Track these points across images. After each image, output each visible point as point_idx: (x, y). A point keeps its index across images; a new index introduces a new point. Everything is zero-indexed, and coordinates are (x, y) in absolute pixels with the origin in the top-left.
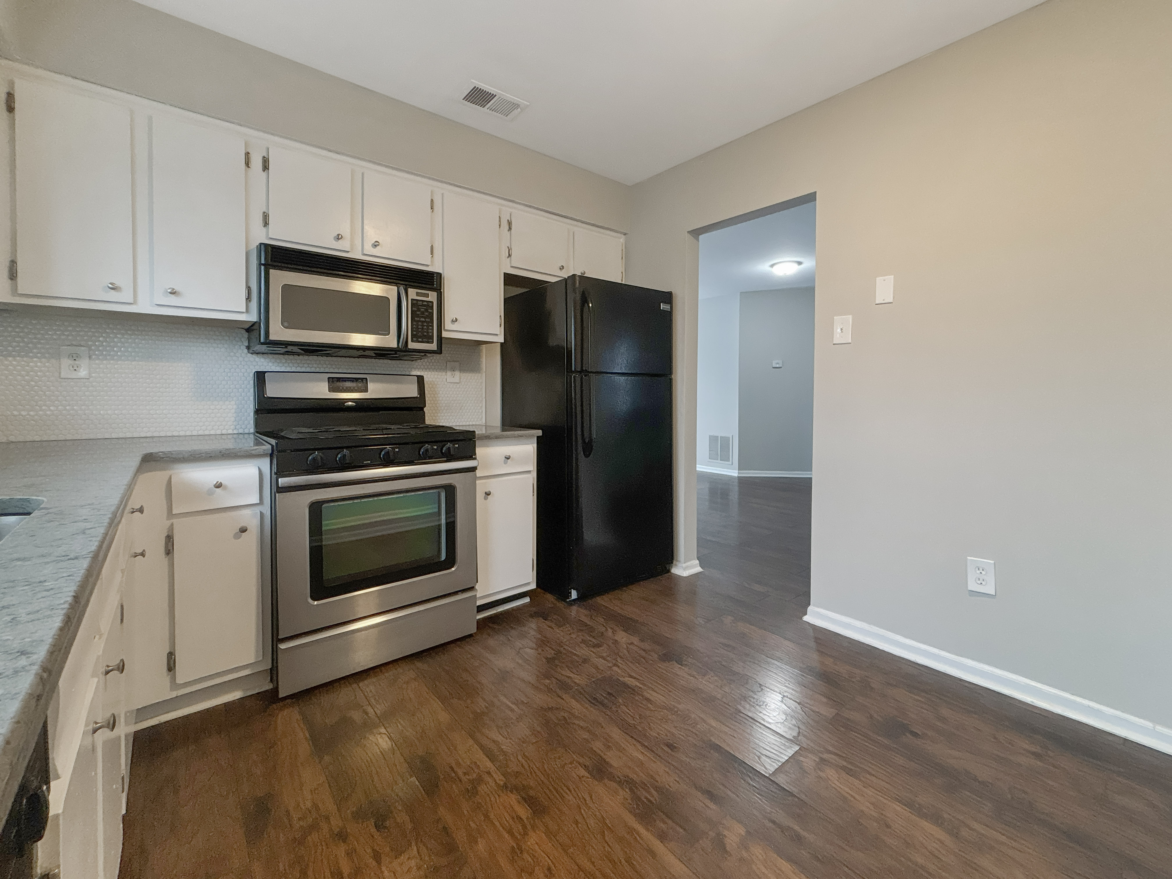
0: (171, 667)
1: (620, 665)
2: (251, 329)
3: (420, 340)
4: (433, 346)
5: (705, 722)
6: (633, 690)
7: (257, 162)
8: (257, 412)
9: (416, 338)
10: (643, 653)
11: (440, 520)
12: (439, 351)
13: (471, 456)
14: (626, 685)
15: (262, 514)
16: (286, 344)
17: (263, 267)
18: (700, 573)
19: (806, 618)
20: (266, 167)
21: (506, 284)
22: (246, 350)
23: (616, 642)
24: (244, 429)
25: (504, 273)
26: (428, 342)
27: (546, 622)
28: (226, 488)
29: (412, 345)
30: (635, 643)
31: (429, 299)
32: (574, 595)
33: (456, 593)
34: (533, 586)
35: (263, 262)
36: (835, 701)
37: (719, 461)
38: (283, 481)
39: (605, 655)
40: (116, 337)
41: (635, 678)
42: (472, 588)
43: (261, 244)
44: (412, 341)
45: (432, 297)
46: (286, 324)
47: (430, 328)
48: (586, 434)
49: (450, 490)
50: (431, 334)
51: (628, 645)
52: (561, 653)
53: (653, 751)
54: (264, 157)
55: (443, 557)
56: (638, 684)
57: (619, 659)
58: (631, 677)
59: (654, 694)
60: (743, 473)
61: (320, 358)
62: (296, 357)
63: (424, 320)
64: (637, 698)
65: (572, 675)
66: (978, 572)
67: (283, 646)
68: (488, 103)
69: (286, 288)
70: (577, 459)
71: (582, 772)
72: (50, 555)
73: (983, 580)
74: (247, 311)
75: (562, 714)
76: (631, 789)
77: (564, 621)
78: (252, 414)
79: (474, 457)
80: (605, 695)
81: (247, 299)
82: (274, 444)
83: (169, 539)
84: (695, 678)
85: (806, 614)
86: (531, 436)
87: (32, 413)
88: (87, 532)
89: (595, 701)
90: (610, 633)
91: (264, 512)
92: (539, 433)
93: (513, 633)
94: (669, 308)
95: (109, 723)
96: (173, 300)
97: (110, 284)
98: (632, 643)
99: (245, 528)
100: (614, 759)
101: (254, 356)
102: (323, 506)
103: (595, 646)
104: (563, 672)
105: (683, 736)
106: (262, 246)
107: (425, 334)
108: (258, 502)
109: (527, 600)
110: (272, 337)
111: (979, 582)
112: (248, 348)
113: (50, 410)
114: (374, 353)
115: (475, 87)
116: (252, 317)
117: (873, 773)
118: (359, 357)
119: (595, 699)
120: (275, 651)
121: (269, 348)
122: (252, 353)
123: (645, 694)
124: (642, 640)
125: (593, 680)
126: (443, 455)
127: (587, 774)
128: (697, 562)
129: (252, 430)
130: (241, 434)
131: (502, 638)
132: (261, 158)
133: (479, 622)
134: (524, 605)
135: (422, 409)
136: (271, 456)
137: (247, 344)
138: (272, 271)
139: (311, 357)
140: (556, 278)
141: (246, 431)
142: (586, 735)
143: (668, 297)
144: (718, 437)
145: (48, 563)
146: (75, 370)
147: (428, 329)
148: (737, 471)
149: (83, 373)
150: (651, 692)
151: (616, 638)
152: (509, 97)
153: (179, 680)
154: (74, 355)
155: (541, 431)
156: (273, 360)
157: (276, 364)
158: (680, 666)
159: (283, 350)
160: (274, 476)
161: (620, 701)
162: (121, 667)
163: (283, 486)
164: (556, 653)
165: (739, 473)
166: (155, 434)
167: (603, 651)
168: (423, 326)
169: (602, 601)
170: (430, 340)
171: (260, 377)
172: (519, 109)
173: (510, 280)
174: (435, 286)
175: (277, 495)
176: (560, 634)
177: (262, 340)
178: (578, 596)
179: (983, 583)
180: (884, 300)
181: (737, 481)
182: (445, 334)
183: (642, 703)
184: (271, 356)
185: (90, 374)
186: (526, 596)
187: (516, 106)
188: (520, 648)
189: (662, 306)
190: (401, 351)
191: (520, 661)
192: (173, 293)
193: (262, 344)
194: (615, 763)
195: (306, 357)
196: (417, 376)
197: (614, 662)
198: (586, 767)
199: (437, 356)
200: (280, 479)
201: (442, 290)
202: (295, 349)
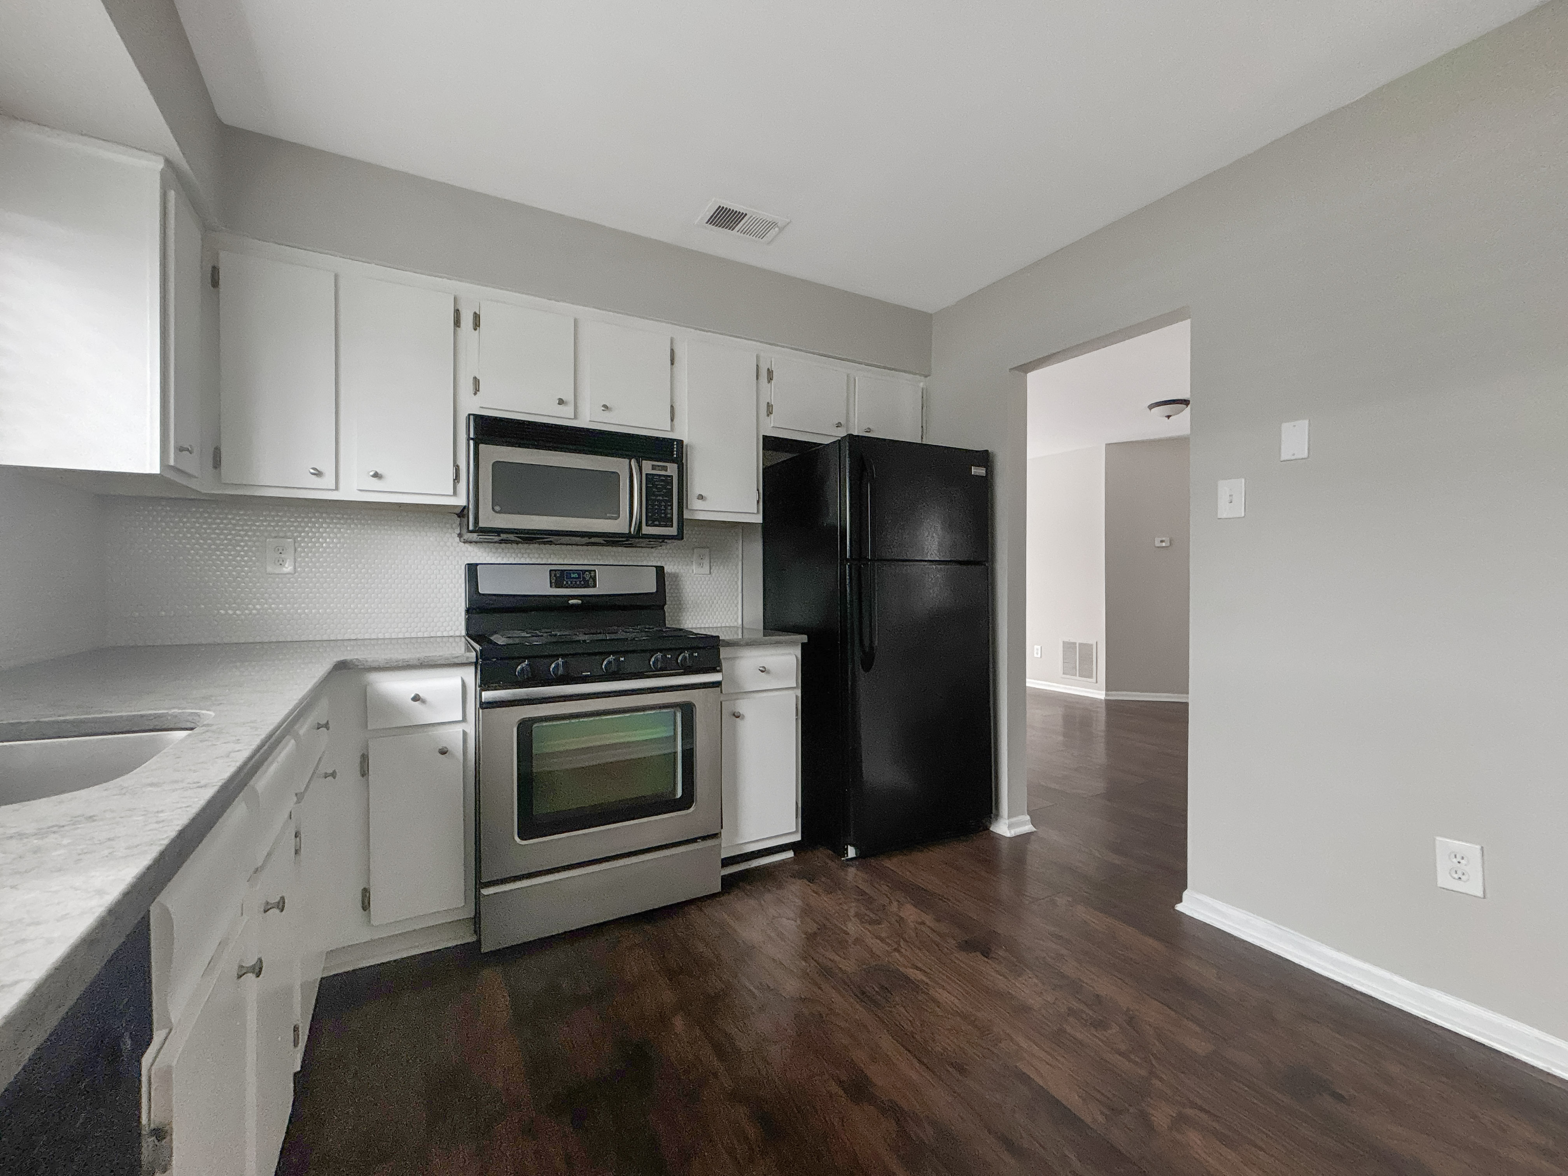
0: (366, 906)
1: (903, 950)
2: (462, 513)
3: (657, 523)
4: (673, 531)
5: (1012, 1040)
6: (918, 987)
7: (467, 320)
8: (468, 611)
9: (651, 522)
10: (937, 939)
11: (675, 746)
12: (680, 536)
13: (715, 668)
14: (907, 979)
15: (465, 734)
16: (498, 531)
17: (472, 442)
18: (1031, 833)
19: (1179, 907)
20: (477, 324)
21: (765, 448)
22: (458, 538)
23: (901, 920)
24: (455, 631)
25: (763, 436)
26: (666, 526)
27: (811, 885)
28: (424, 702)
29: (646, 530)
30: (927, 923)
31: (668, 473)
32: (851, 852)
33: (694, 840)
34: (798, 837)
35: (472, 436)
36: (1212, 1033)
37: (1078, 678)
38: (488, 695)
39: (883, 935)
40: (322, 527)
41: (921, 970)
42: (715, 836)
43: (469, 415)
44: (647, 525)
45: (672, 469)
46: (497, 508)
47: (669, 508)
48: (867, 643)
49: (688, 710)
50: (669, 516)
51: (917, 925)
52: (826, 928)
53: (934, 1072)
54: (475, 313)
55: (679, 794)
56: (924, 978)
57: (902, 943)
58: (917, 968)
59: (946, 994)
60: (1112, 695)
61: (542, 546)
62: (515, 546)
63: (661, 498)
64: (920, 998)
65: (837, 958)
66: (1455, 860)
67: (485, 892)
68: (737, 225)
69: (496, 465)
70: (853, 674)
71: (835, 1088)
72: (182, 781)
73: (1463, 874)
74: (455, 493)
75: (819, 1008)
76: (898, 1121)
77: (835, 886)
78: (463, 613)
79: (718, 668)
80: (877, 989)
81: (454, 480)
82: (478, 650)
83: (364, 759)
84: (1006, 978)
85: (1180, 901)
86: (792, 643)
87: (238, 612)
88: (232, 755)
89: (863, 996)
90: (894, 907)
91: (468, 731)
92: (804, 638)
93: (768, 897)
94: (984, 472)
95: (254, 969)
96: (376, 484)
97: (314, 469)
98: (923, 923)
99: (446, 750)
100: (878, 1076)
101: (467, 545)
102: (535, 725)
103: (872, 922)
104: (827, 954)
105: (979, 1056)
106: (472, 417)
107: (663, 515)
108: (461, 719)
109: (790, 854)
110: (482, 524)
111: (1456, 876)
112: (460, 535)
113: (256, 609)
114: (604, 540)
115: (720, 207)
116: (460, 501)
117: (1261, 1144)
118: (588, 544)
119: (863, 993)
120: (478, 896)
121: (481, 537)
122: (464, 542)
123: (931, 992)
124: (938, 920)
125: (864, 966)
126: (678, 666)
127: (841, 1092)
128: (1028, 818)
129: (464, 633)
130: (451, 636)
131: (752, 902)
132: (472, 314)
133: (724, 878)
134: (783, 863)
135: (662, 608)
136: (476, 664)
137: (458, 532)
138: (482, 446)
139: (531, 546)
140: (831, 438)
141: (458, 634)
142: (846, 1041)
143: (985, 458)
144: (1075, 643)
145: (177, 790)
146: (281, 564)
147: (666, 508)
148: (1104, 692)
149: (288, 568)
150: (940, 991)
151: (901, 914)
152: (766, 215)
153: (374, 922)
154: (280, 548)
155: (806, 636)
156: (487, 550)
157: (491, 554)
158: (986, 959)
159: (497, 539)
160: (478, 689)
161: (897, 999)
162: (281, 905)
163: (487, 701)
164: (819, 927)
165: (1106, 695)
166: (359, 637)
167: (884, 930)
168: (660, 506)
169: (892, 864)
170: (668, 523)
171: (472, 570)
172: (777, 229)
173: (771, 444)
174: (675, 456)
175: (481, 711)
176: (826, 902)
177: (471, 528)
178: (856, 854)
179: (1463, 878)
180: (1294, 455)
181: (1104, 705)
182: (686, 515)
183: (927, 1006)
184: (485, 545)
185: (295, 568)
186: (789, 849)
187: (773, 224)
188: (774, 917)
189: (975, 471)
190: (633, 537)
191: (773, 934)
192: (376, 475)
193: (471, 532)
194: (879, 1081)
195: (526, 546)
196: (656, 567)
197: (896, 946)
198: (840, 1083)
199: (677, 542)
200: (483, 693)
201: (684, 461)
202: (512, 537)
